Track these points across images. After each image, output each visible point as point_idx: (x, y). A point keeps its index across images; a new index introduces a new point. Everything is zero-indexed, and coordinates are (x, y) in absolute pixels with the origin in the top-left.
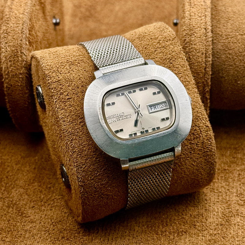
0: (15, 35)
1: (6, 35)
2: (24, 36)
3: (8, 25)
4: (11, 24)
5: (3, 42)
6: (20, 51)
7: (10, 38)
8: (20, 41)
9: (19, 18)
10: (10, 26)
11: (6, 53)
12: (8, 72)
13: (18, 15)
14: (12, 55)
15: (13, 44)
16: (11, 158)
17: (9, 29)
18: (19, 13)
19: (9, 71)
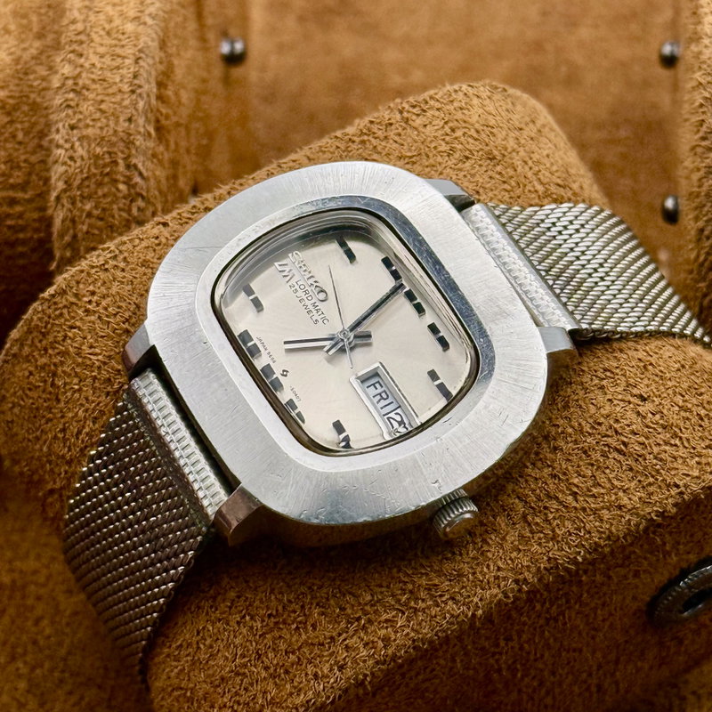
0: (106, 98)
1: (71, 95)
2: (141, 104)
3: (82, 60)
4: (91, 56)
5: (60, 125)
6: (125, 159)
7: (87, 108)
8: (127, 124)
9: (121, 37)
10: (87, 65)
11: (72, 163)
12: (75, 236)
13: (117, 22)
14: (95, 175)
15: (98, 132)
16: (47, 567)
17: (84, 75)
18: (121, 14)
19: (80, 235)
